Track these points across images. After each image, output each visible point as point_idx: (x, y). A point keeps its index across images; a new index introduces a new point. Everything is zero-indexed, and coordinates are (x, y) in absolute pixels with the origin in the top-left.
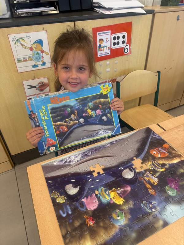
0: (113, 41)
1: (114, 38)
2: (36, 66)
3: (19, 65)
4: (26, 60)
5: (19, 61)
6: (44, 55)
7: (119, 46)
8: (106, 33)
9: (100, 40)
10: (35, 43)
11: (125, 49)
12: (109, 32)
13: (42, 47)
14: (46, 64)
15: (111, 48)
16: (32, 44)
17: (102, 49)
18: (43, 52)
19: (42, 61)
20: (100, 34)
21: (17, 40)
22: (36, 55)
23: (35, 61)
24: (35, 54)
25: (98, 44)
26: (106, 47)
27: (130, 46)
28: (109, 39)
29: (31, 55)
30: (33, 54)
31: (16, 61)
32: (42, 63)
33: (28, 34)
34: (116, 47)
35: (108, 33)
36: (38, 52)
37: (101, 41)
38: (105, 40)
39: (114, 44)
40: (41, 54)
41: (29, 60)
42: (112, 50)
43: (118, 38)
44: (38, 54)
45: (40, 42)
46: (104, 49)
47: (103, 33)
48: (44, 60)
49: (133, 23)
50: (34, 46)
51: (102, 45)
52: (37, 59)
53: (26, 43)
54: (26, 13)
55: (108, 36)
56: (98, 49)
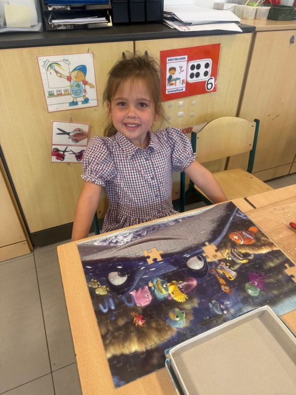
0: (190, 72)
1: (193, 67)
2: (74, 103)
3: (50, 101)
4: (60, 95)
5: (51, 95)
6: (87, 87)
7: (198, 78)
8: (180, 59)
9: (171, 69)
10: (75, 69)
11: (208, 84)
12: (185, 58)
13: (85, 76)
14: (89, 101)
15: (187, 82)
16: (71, 71)
17: (174, 82)
18: (85, 83)
19: (83, 96)
20: (171, 60)
21: (50, 65)
22: (75, 88)
23: (73, 96)
24: (75, 86)
25: (168, 75)
26: (179, 80)
27: (215, 80)
28: (184, 68)
29: (69, 88)
30: (71, 86)
31: (47, 94)
32: (83, 100)
33: (66, 57)
34: (195, 80)
35: (183, 58)
36: (78, 84)
37: (172, 71)
38: (178, 70)
39: (192, 76)
40: (83, 86)
41: (65, 95)
42: (188, 85)
43: (199, 67)
44: (78, 85)
45: (83, 69)
46: (176, 83)
47: (176, 59)
48: (87, 96)
49: (221, 45)
50: (73, 75)
51: (173, 76)
52: (76, 93)
53: (61, 70)
54: (65, 25)
55: (184, 64)
56: (167, 82)
